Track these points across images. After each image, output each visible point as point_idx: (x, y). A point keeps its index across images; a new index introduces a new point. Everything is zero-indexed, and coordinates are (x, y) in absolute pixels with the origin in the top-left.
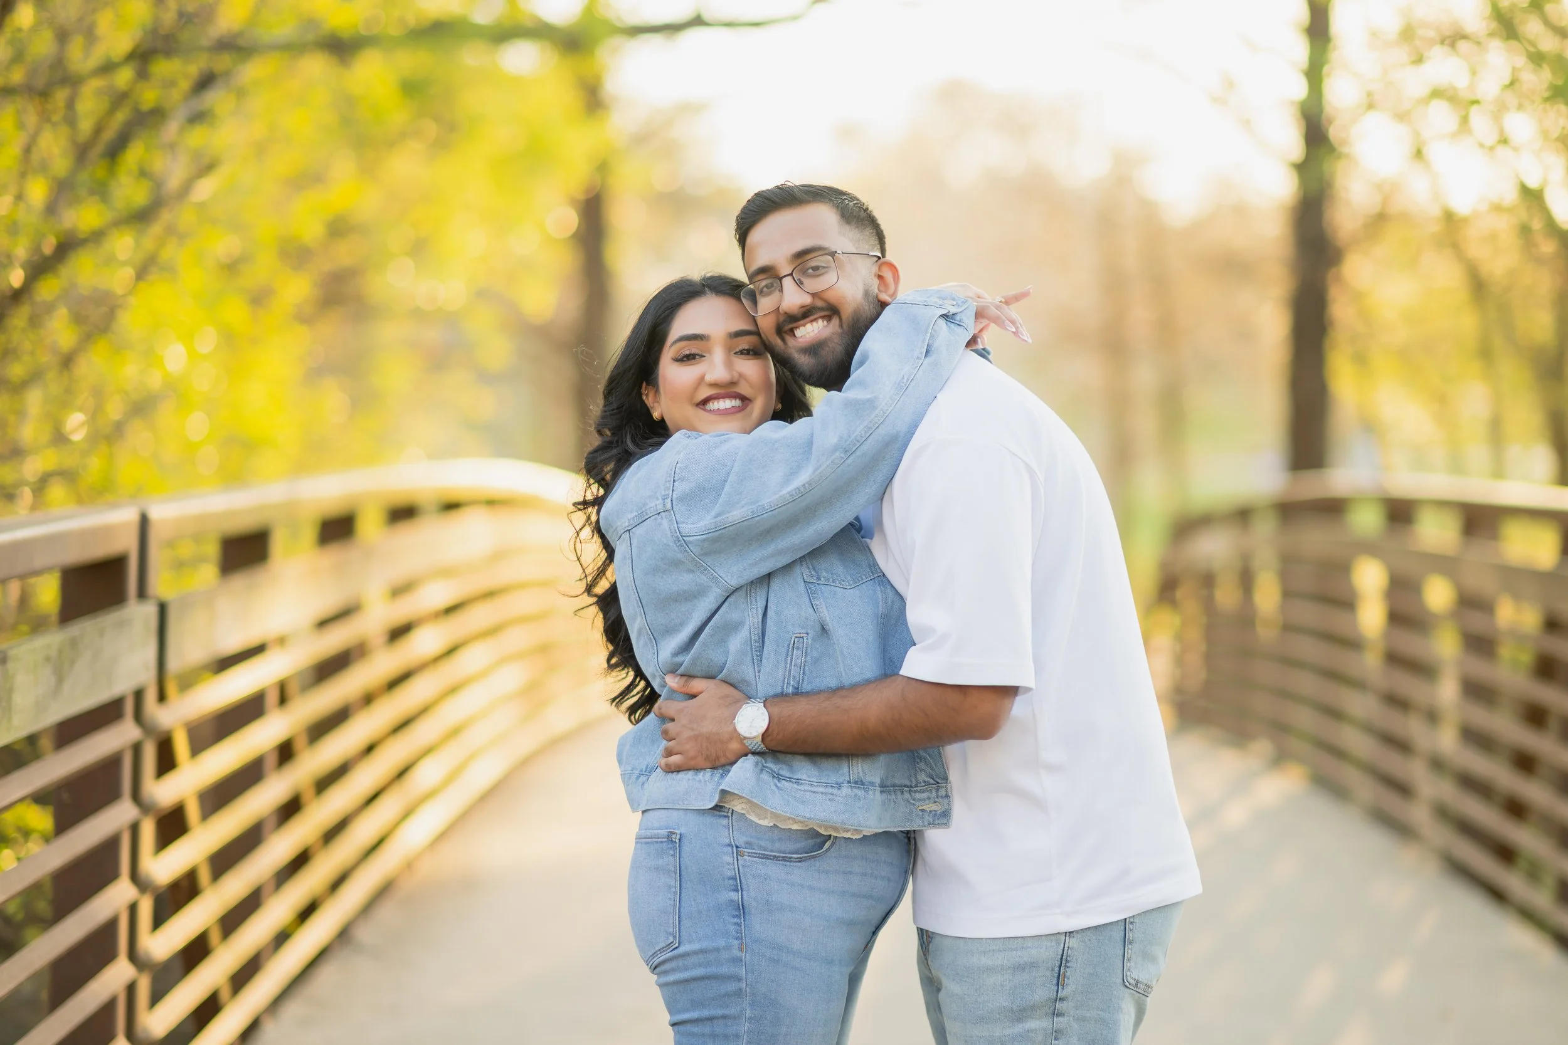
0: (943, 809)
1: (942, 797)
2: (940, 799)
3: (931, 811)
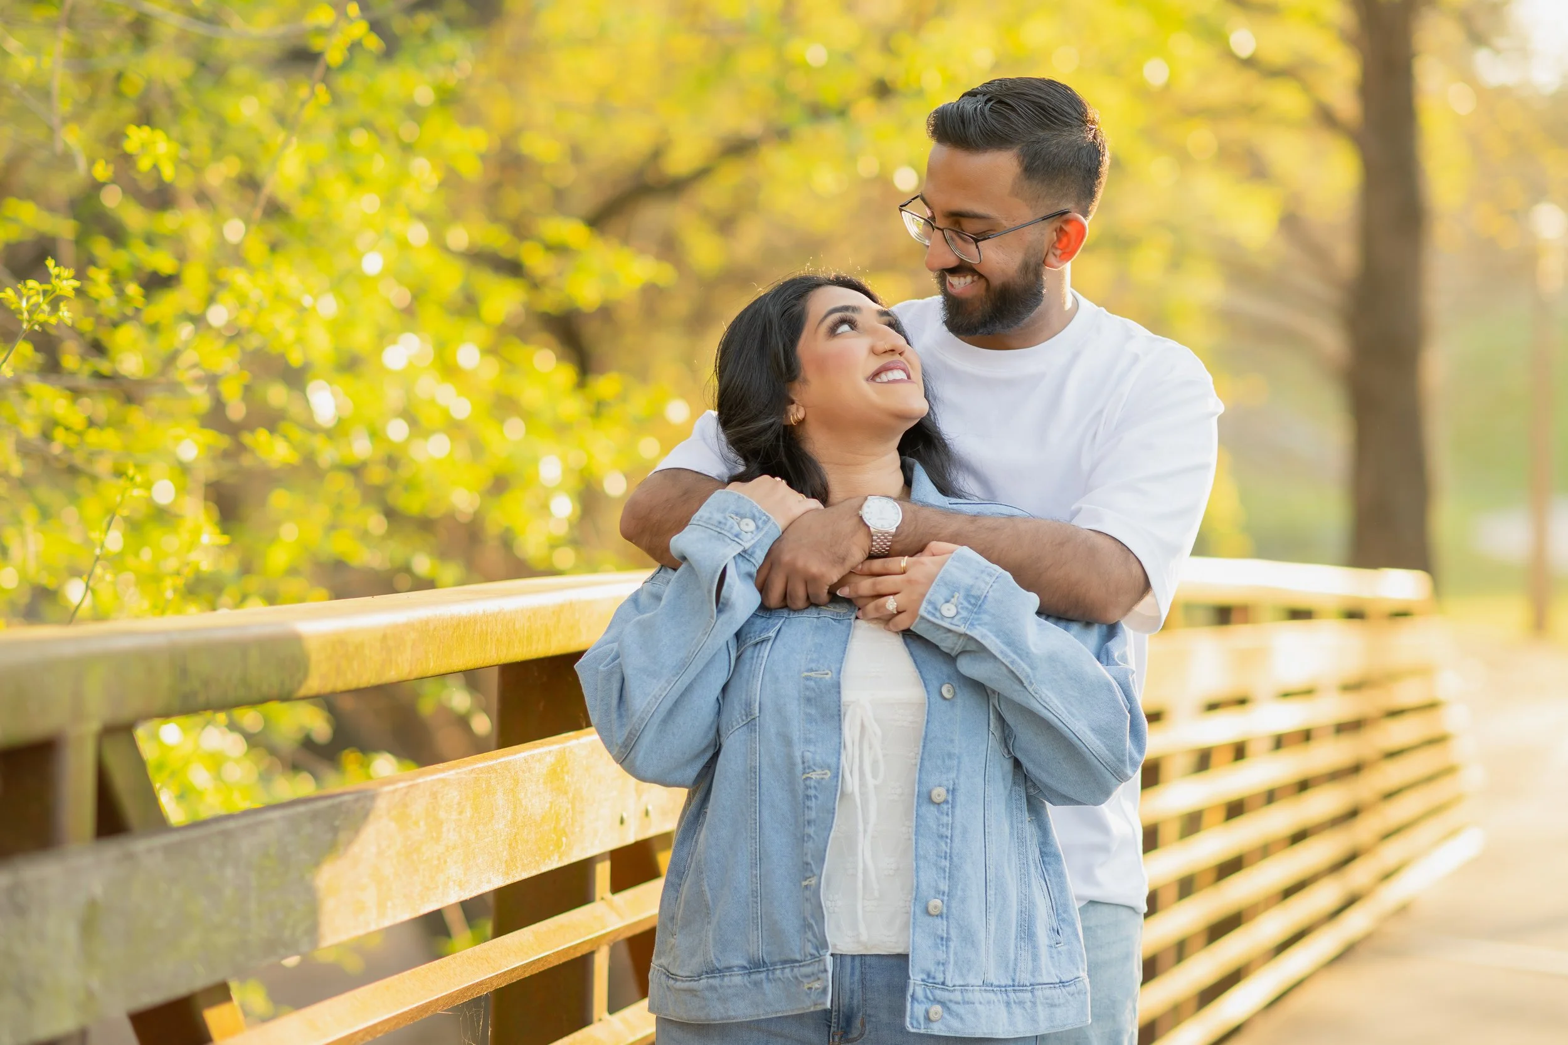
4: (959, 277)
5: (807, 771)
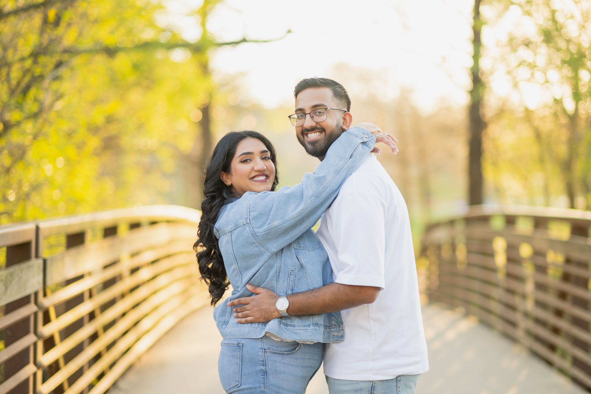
0: (341, 335)
1: (341, 330)
2: (340, 331)
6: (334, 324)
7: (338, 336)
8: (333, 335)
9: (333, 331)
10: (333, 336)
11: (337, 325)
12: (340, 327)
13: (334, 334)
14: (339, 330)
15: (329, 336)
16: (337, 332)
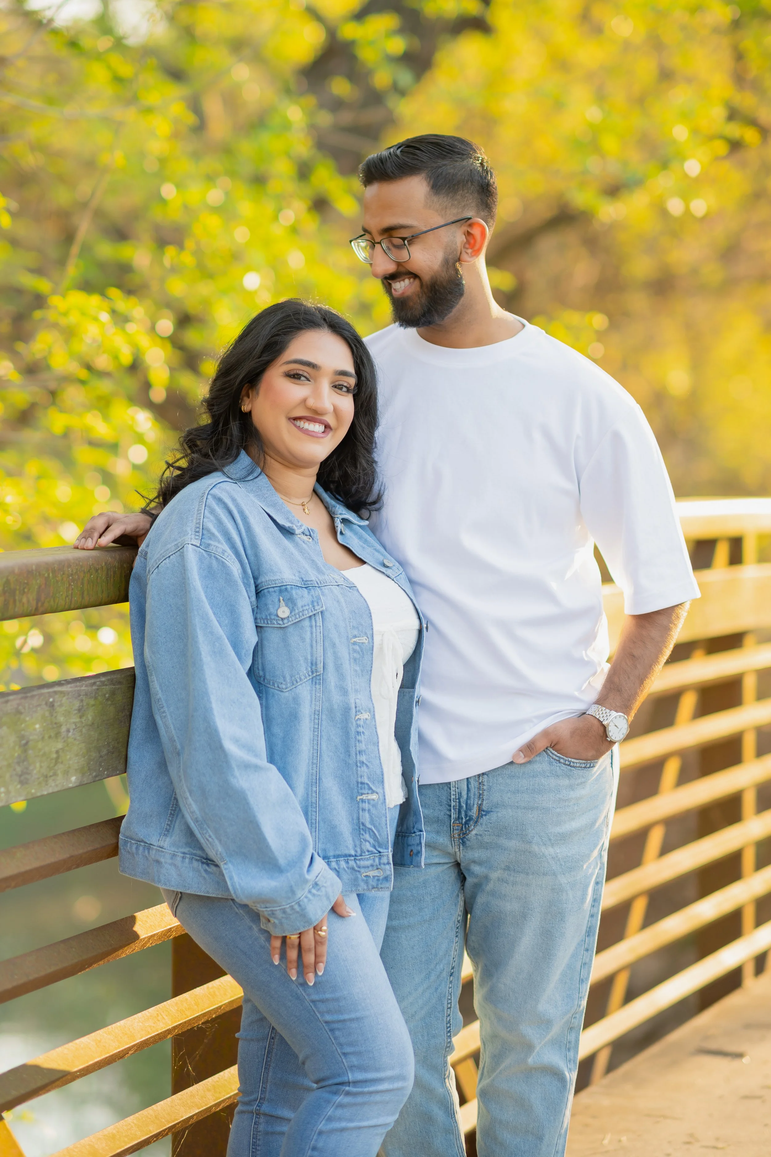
0: (385, 875)
1: (384, 864)
2: (382, 866)
3: (374, 877)
4: (399, 282)
5: (358, 713)
6: (368, 851)
7: (376, 878)
8: (366, 876)
9: (364, 867)
10: (365, 879)
11: (375, 853)
12: (382, 858)
13: (367, 874)
14: (380, 865)
15: (356, 879)
16: (375, 868)
